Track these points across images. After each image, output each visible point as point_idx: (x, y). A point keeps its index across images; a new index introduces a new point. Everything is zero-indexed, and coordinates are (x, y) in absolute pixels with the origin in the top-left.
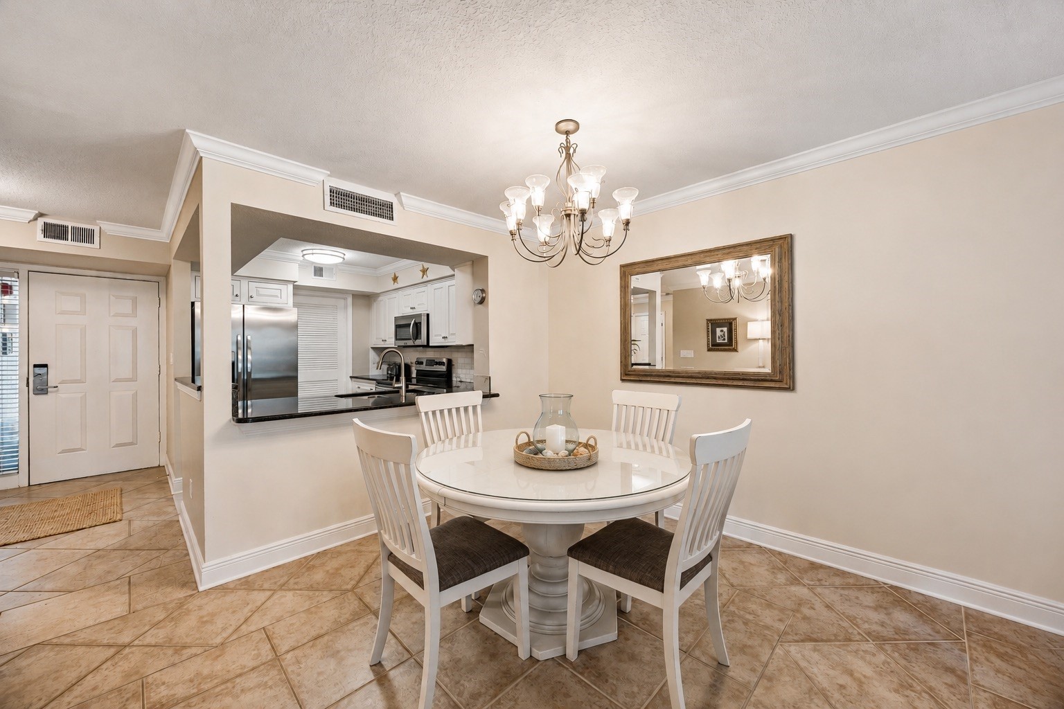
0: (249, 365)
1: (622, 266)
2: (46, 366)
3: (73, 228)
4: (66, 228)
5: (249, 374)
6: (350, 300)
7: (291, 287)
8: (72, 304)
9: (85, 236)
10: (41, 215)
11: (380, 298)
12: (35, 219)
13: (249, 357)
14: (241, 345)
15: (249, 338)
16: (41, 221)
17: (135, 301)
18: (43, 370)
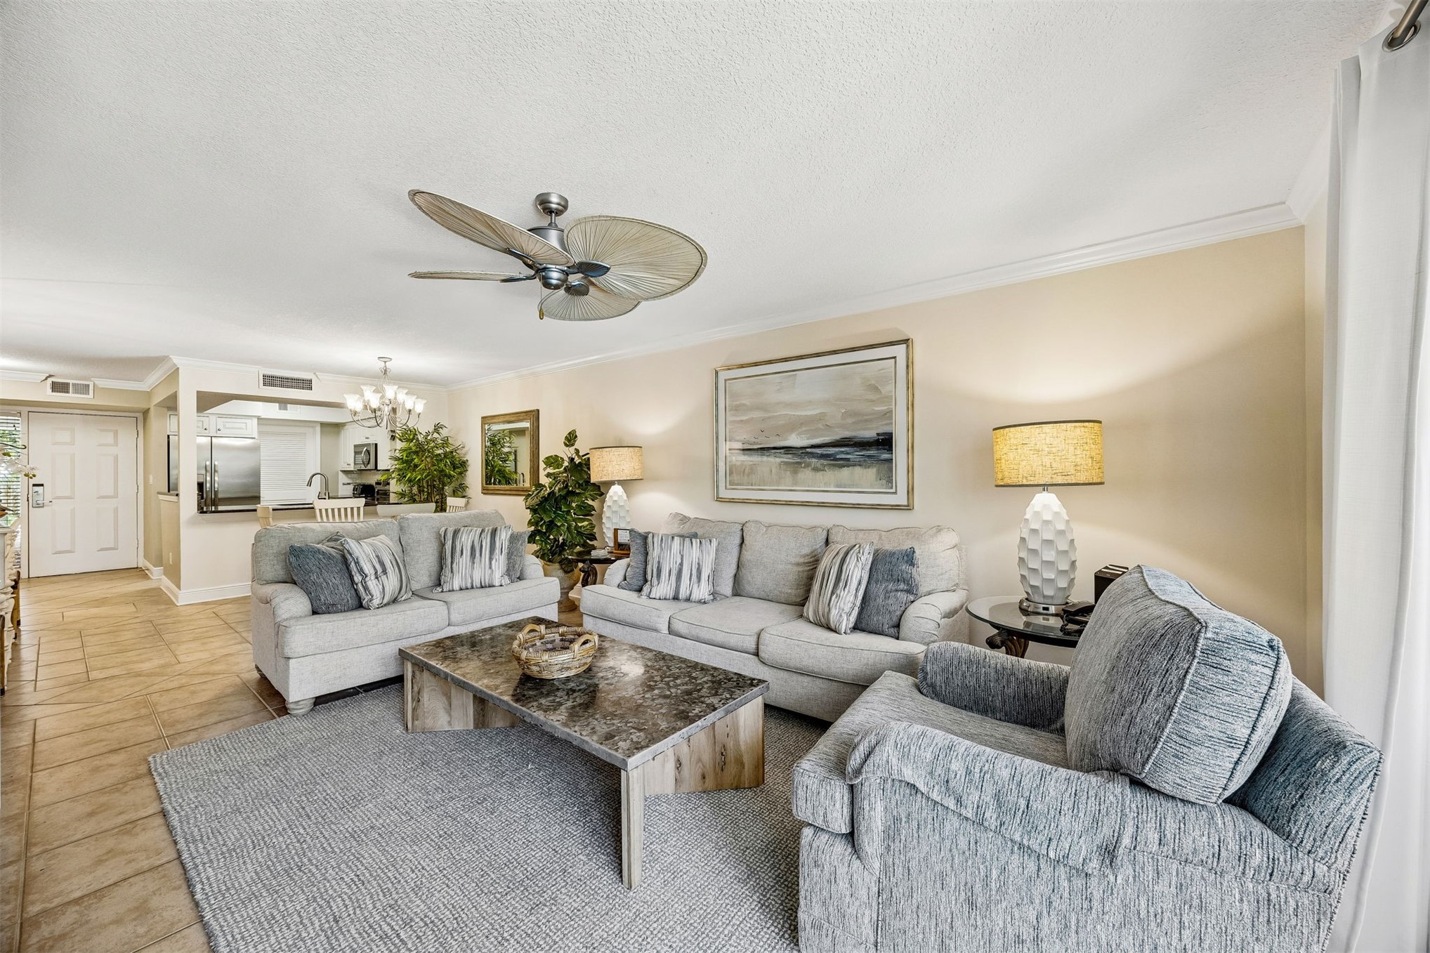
0: (216, 485)
1: (483, 418)
2: (42, 485)
3: (74, 385)
4: (68, 384)
5: (216, 493)
6: (318, 428)
7: (255, 421)
8: (64, 436)
9: (84, 389)
10: (50, 376)
11: (346, 427)
12: (46, 379)
13: (216, 478)
14: (209, 469)
15: (216, 463)
16: (50, 381)
17: (116, 433)
18: (39, 489)
